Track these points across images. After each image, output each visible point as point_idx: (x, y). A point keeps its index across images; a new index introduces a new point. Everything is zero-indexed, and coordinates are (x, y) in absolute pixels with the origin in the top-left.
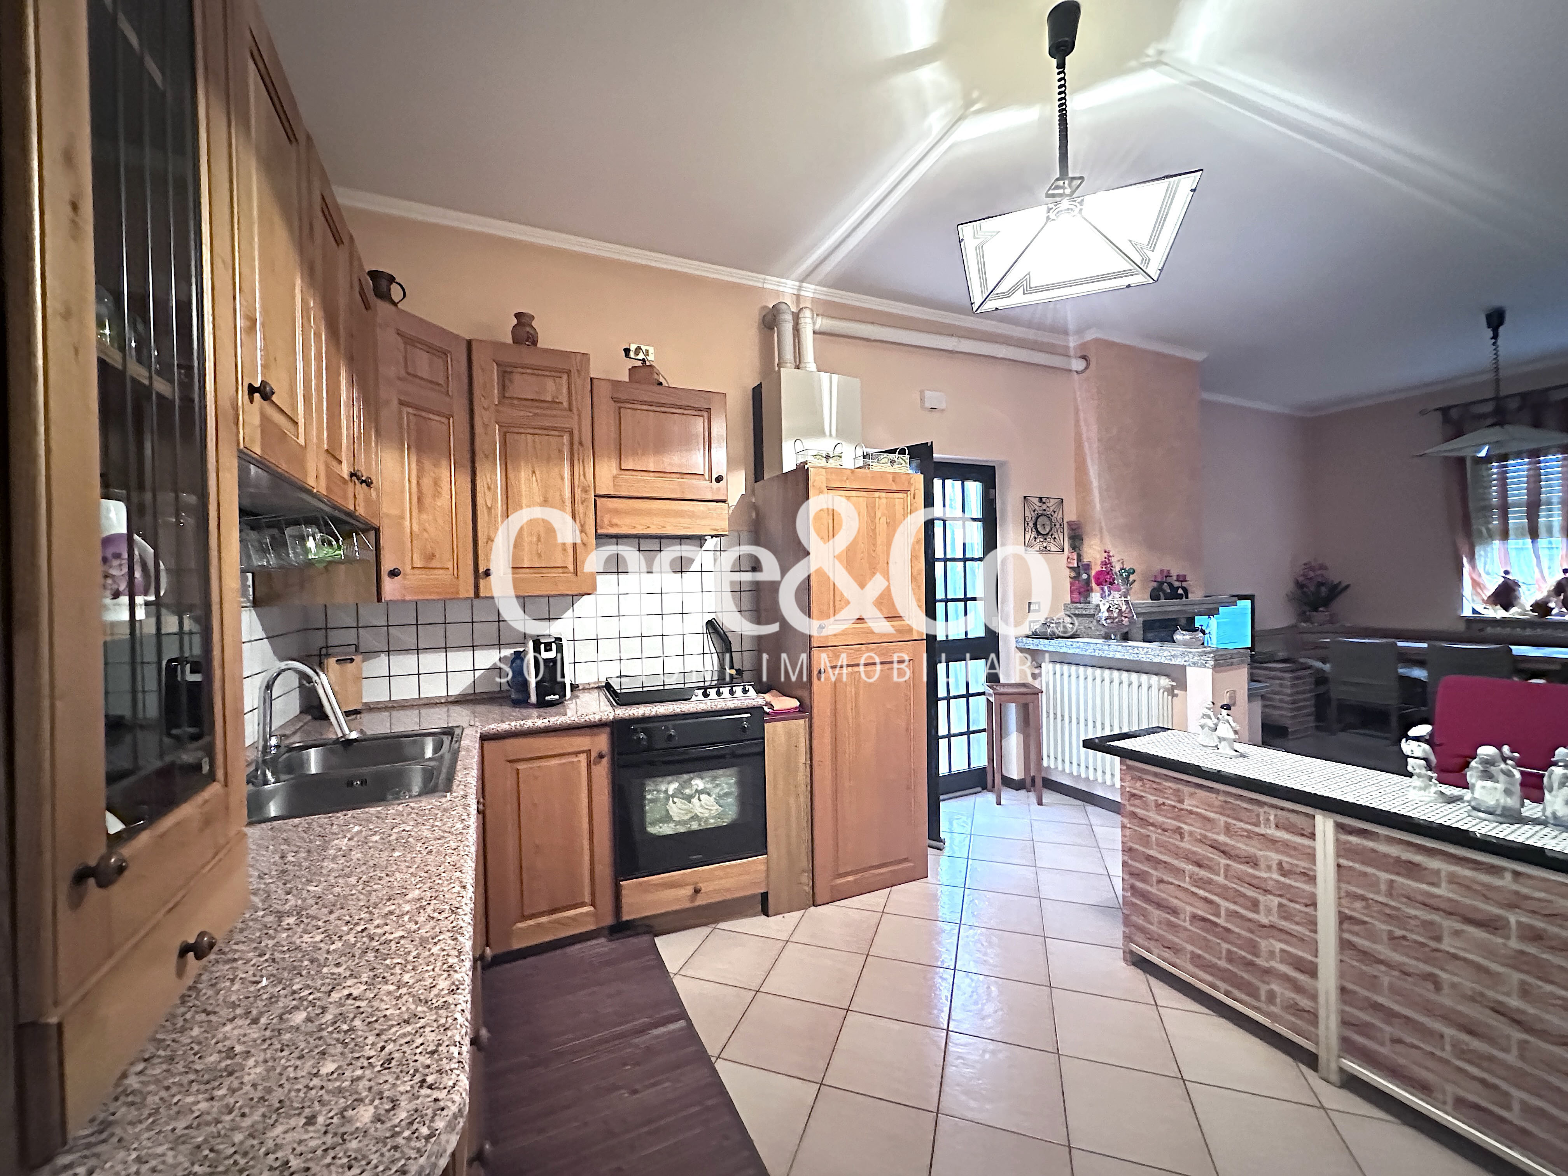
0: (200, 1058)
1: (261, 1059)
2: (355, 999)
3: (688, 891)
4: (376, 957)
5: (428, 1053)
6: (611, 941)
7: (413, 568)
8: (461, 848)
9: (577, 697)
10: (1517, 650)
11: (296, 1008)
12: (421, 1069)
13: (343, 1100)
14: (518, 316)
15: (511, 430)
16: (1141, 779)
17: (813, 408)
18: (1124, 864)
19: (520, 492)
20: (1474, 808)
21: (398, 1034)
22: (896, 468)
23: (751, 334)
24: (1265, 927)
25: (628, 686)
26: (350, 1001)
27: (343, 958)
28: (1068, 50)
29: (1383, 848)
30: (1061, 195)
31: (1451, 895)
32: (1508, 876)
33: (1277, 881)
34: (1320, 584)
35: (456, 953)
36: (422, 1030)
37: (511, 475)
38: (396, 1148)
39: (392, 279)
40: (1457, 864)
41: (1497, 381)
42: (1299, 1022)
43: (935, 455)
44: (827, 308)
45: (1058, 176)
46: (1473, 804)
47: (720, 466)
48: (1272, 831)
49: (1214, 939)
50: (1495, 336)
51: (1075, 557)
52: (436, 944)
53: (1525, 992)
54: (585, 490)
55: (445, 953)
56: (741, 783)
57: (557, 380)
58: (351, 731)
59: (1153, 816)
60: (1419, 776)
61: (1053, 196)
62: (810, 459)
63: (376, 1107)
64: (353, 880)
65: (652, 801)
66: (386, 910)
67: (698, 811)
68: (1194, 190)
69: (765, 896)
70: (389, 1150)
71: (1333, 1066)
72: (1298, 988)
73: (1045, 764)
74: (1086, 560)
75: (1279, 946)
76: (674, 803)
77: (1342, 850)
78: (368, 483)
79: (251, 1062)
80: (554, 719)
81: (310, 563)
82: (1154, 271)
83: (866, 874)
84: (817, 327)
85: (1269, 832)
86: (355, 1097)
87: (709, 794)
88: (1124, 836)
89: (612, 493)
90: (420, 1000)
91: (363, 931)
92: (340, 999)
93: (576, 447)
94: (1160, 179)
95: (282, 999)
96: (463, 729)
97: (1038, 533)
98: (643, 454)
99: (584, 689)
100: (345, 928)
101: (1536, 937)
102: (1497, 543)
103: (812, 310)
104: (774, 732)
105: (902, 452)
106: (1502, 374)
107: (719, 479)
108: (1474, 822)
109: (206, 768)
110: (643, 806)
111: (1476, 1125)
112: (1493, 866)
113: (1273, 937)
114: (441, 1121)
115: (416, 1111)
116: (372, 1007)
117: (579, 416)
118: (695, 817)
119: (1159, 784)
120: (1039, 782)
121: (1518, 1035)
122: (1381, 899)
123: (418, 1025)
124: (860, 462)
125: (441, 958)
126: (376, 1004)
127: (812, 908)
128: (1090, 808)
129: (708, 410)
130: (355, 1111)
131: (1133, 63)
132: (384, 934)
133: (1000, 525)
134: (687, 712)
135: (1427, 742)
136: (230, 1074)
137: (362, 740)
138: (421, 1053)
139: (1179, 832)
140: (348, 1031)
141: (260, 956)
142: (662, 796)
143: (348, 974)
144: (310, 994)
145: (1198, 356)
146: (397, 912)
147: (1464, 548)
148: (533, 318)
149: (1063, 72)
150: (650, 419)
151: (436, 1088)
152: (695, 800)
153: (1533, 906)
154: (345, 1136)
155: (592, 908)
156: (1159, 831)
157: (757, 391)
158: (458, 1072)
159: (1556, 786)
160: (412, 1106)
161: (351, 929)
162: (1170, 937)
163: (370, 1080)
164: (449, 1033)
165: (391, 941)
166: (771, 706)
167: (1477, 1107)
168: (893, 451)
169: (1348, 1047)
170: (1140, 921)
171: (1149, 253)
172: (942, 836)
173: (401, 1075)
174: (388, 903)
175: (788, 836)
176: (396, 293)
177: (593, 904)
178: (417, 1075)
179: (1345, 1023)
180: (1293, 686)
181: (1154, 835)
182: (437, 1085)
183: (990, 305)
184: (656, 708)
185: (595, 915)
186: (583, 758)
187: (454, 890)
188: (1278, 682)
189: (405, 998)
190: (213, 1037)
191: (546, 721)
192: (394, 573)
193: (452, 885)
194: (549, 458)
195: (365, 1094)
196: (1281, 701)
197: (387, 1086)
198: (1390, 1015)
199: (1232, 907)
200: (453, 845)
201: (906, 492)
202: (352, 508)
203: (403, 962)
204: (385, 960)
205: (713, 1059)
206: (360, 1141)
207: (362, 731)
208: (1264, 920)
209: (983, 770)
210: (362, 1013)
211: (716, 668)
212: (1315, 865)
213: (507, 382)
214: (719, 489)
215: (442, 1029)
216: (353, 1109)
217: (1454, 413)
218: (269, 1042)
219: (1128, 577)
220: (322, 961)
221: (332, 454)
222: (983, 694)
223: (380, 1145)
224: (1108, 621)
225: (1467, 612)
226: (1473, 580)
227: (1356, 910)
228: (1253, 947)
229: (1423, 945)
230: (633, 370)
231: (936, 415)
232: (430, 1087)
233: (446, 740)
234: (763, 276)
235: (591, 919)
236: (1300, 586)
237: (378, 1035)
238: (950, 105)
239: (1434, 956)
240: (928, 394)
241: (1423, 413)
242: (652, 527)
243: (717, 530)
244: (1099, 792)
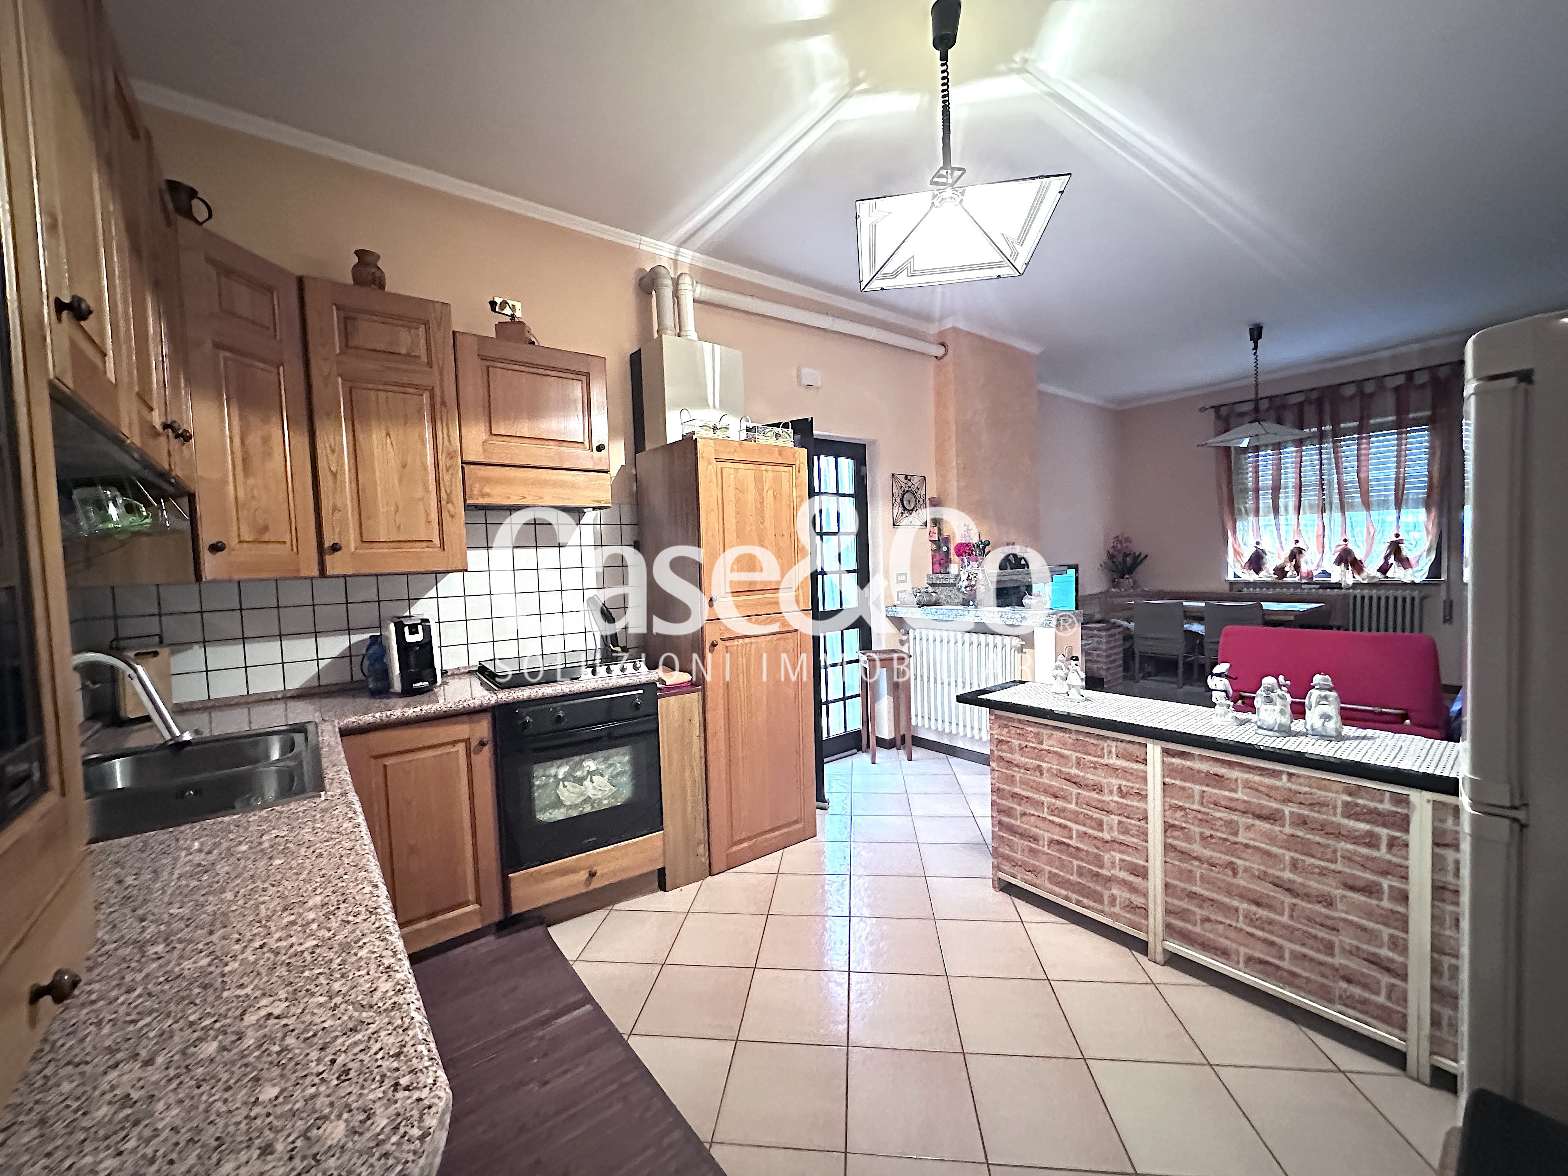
0: (84, 1114)
1: (172, 1098)
2: (278, 1017)
3: (583, 875)
4: (289, 971)
5: (392, 1056)
6: (499, 937)
7: (241, 542)
8: (357, 847)
9: (447, 683)
10: (1266, 606)
11: (200, 1040)
12: (389, 1074)
13: (300, 1122)
14: (357, 253)
15: (358, 384)
16: (1006, 726)
17: (696, 378)
18: (993, 803)
19: (372, 454)
20: (1259, 727)
21: (347, 1044)
22: (780, 442)
23: (628, 296)
24: (1107, 842)
25: (506, 669)
26: (272, 1021)
27: (245, 978)
28: (950, 44)
29: (1197, 765)
30: (944, 184)
31: (1245, 798)
32: (1285, 777)
33: (1117, 802)
34: (1126, 555)
35: (391, 953)
36: (375, 1035)
37: (360, 436)
38: (386, 1155)
39: (193, 193)
40: (1249, 772)
41: (1257, 385)
42: (1133, 918)
43: (815, 432)
44: (707, 277)
45: (941, 165)
46: (1259, 724)
47: (601, 434)
48: (1113, 761)
49: (1068, 858)
50: (1256, 348)
51: (936, 531)
52: (361, 947)
53: (1295, 865)
54: (451, 456)
55: (376, 955)
56: (635, 763)
57: (413, 331)
58: (182, 732)
59: (1017, 758)
60: (1221, 705)
61: (937, 183)
62: (697, 430)
63: (346, 1121)
64: (229, 895)
65: (539, 787)
66: (285, 921)
67: (590, 793)
68: (1061, 192)
69: (662, 872)
70: (379, 1159)
71: (1159, 949)
72: (1134, 890)
73: (913, 723)
74: (945, 534)
75: (1118, 856)
76: (565, 787)
77: (1168, 771)
78: (185, 437)
79: (160, 1106)
80: (428, 708)
81: (108, 534)
82: (1020, 264)
83: (760, 839)
84: (697, 296)
85: (1111, 761)
86: (316, 1116)
87: (602, 775)
88: (993, 778)
89: (482, 460)
90: (363, 1006)
91: (261, 947)
92: (258, 1020)
93: (438, 407)
94: (1036, 178)
95: (178, 1033)
96: (316, 725)
97: (905, 509)
98: (515, 418)
99: (453, 675)
100: (237, 947)
101: (1303, 822)
102: (1251, 519)
103: (691, 277)
104: (668, 707)
105: (786, 426)
106: (1261, 379)
107: (600, 448)
108: (1260, 738)
109: (37, 775)
110: (530, 794)
111: (1261, 977)
112: (1274, 771)
113: (1114, 850)
114: (432, 1118)
115: (398, 1115)
116: (304, 1022)
117: (441, 373)
118: (588, 800)
119: (1022, 729)
120: (908, 740)
121: (1289, 900)
122: (1195, 807)
123: (370, 1031)
124: (744, 435)
125: (373, 961)
126: (308, 1018)
127: (709, 878)
128: (953, 760)
129: (588, 375)
130: (321, 1131)
131: (1002, 67)
132: (291, 946)
133: (871, 501)
134: (576, 691)
135: (1227, 677)
136: (136, 1123)
137: (197, 744)
138: (382, 1058)
139: (1039, 769)
140: (281, 1051)
141: (129, 991)
142: (552, 780)
143: (258, 993)
144: (216, 1021)
145: (1034, 349)
146: (300, 921)
147: (1229, 525)
148: (378, 257)
149: (946, 64)
150: (524, 380)
151: (414, 1088)
152: (587, 783)
153: (1301, 798)
154: (318, 1157)
155: (477, 906)
156: (1022, 771)
157: (636, 360)
158: (434, 1069)
159: (1313, 704)
160: (392, 1110)
161: (245, 947)
162: (1031, 861)
163: (328, 1096)
164: (411, 1033)
165: (302, 952)
166: (663, 682)
167: (1261, 962)
168: (777, 425)
169: (1170, 930)
170: (1007, 851)
171: (1018, 247)
172: (826, 798)
173: (366, 1084)
174: (284, 914)
175: (684, 810)
176: (200, 211)
177: (478, 901)
178: (387, 1081)
179: (1168, 912)
180: (1107, 642)
181: (1018, 775)
182: (415, 1085)
183: (876, 284)
184: (543, 690)
185: (481, 913)
186: (461, 748)
187: (364, 891)
188: (1096, 639)
189: (343, 1006)
190: (95, 1088)
191: (418, 709)
192: (216, 548)
193: (361, 886)
194: (408, 419)
195: (327, 1111)
196: (1098, 655)
197: (353, 1097)
198: (1200, 900)
199: (1082, 828)
200: (348, 845)
201: (791, 465)
202: (167, 467)
203: (326, 971)
204: (303, 972)
205: (626, 1037)
206: (338, 1158)
207: (197, 732)
208: (1108, 837)
209: (858, 733)
210: (293, 1030)
211: (599, 646)
212: (1146, 785)
213: (350, 328)
214: (600, 459)
215: (400, 1031)
216: (319, 1128)
217: (1224, 411)
218: (176, 1083)
219: (984, 548)
220: (218, 984)
221: (144, 399)
222: (857, 661)
223: (365, 1157)
224: (968, 589)
225: (1231, 577)
226: (1235, 550)
227: (1177, 818)
228: (1098, 861)
229: (1226, 840)
230: (500, 326)
231: (811, 392)
232: (407, 1089)
233: (299, 738)
234: (639, 237)
235: (477, 918)
236: (1111, 557)
237: (321, 1049)
238: (837, 81)
239: (1233, 848)
240: (805, 371)
241: (1203, 409)
242: (529, 498)
243: (600, 502)
244: (960, 744)
